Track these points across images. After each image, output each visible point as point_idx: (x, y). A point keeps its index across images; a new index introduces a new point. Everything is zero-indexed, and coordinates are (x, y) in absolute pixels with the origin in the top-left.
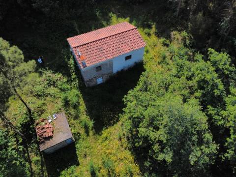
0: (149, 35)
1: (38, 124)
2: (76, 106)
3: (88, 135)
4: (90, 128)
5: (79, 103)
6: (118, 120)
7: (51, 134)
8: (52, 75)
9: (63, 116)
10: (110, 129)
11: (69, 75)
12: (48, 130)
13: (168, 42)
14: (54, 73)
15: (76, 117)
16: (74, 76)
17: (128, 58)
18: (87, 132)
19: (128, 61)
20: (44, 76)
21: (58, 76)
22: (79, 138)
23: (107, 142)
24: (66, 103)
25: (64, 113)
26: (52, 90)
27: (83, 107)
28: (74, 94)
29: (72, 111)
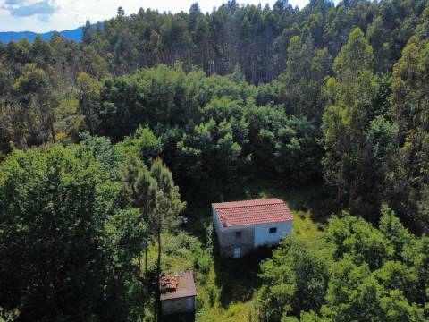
0: (303, 217)
1: (163, 275)
2: (205, 272)
3: (212, 306)
4: (217, 299)
5: (209, 269)
6: (250, 298)
7: (174, 286)
8: (187, 237)
9: (190, 275)
10: (240, 306)
11: (204, 241)
12: (173, 282)
13: (323, 226)
14: (191, 235)
15: (203, 283)
16: (210, 241)
17: (273, 230)
18: (212, 302)
19: (272, 234)
20: (179, 236)
21: (193, 239)
22: (201, 307)
23: (234, 318)
24: (196, 266)
25: (192, 272)
26: (184, 250)
27: (212, 275)
28: (206, 259)
29: (201, 276)
